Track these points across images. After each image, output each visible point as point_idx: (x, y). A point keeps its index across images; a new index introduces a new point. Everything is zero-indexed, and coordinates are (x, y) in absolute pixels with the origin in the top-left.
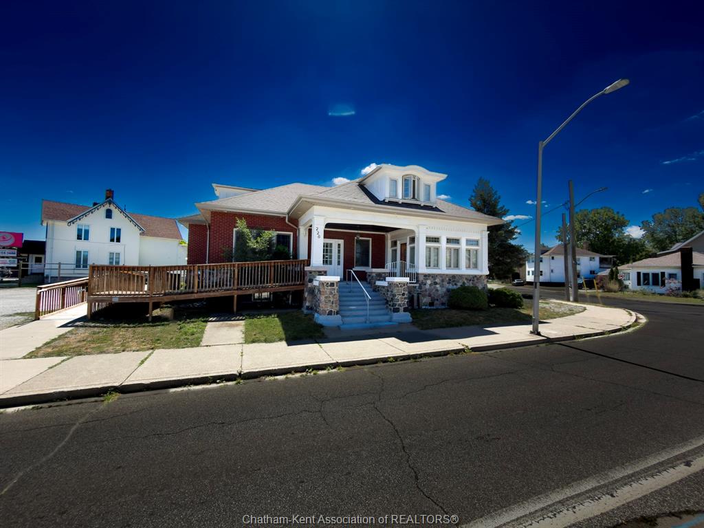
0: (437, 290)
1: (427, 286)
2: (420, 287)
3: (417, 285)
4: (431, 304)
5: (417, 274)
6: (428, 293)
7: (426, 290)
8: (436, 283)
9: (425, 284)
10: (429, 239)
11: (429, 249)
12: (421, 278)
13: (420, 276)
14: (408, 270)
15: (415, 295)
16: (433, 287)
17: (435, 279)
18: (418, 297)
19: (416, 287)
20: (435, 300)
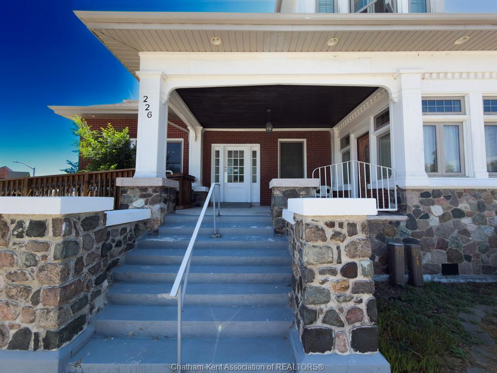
0: (465, 232)
1: (434, 222)
2: (412, 224)
3: (403, 218)
4: (450, 269)
5: (401, 191)
6: (435, 239)
7: (430, 232)
8: (459, 214)
9: (426, 216)
10: (430, 105)
11: (431, 128)
12: (413, 201)
13: (408, 195)
14: (375, 183)
15: (399, 246)
16: (450, 223)
17: (457, 203)
18: (408, 252)
19: (398, 223)
20: (460, 258)
